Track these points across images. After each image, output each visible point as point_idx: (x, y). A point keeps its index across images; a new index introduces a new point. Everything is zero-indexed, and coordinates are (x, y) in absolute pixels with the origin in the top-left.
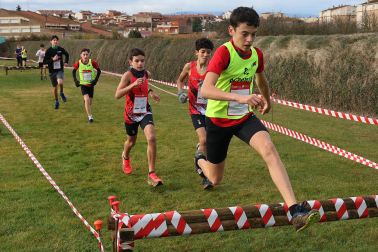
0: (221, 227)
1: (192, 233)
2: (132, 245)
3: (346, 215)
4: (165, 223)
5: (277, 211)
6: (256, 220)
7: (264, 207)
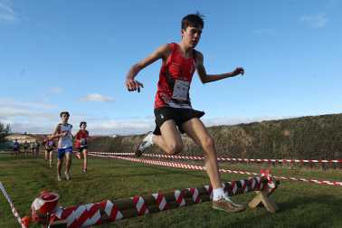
0: (147, 211)
1: (123, 218)
4: (98, 212)
5: (186, 195)
6: (172, 203)
7: (177, 193)
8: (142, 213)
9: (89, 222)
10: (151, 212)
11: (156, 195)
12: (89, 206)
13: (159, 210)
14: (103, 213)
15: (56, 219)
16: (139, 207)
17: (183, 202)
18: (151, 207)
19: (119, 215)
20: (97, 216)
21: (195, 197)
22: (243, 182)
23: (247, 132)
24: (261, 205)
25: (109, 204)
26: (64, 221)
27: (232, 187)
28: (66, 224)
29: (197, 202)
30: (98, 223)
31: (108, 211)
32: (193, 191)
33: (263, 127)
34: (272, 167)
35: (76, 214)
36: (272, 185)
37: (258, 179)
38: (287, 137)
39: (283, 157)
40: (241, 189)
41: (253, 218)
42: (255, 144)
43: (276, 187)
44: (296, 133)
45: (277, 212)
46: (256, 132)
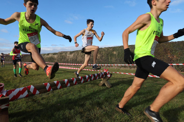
0: (51, 89)
1: (40, 93)
2: (8, 105)
3: (89, 80)
4: (27, 91)
5: (70, 81)
6: (64, 85)
7: (66, 80)
8: (49, 90)
9: (21, 96)
10: (53, 90)
11: (56, 82)
12: (21, 89)
13: (57, 89)
14: (29, 91)
15: (3, 96)
16: (47, 88)
17: (69, 85)
18: (53, 87)
19: (38, 92)
20: (26, 93)
21: (74, 82)
22: (96, 75)
24: (104, 85)
25: (32, 87)
26: (8, 97)
27: (91, 77)
28: (9, 98)
29: (75, 84)
30: (26, 97)
31: (32, 91)
32: (73, 79)
33: (104, 50)
34: (108, 68)
35: (14, 93)
36: (109, 76)
37: (103, 73)
38: (115, 55)
39: (113, 64)
40: (95, 78)
41: (100, 91)
42: (101, 57)
43: (111, 76)
44: (119, 53)
45: (111, 87)
46: (102, 52)
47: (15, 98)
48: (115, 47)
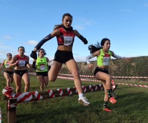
0: (54, 96)
1: (43, 99)
2: (16, 105)
3: (92, 90)
4: (31, 95)
5: (73, 90)
6: (66, 93)
7: (68, 89)
8: (51, 97)
9: (27, 99)
10: (56, 96)
11: (58, 90)
12: (27, 93)
13: (59, 96)
14: (33, 96)
15: (12, 97)
16: (50, 94)
17: (71, 93)
18: (56, 94)
19: (41, 97)
20: (31, 97)
22: (100, 85)
23: (114, 63)
25: (37, 93)
26: (16, 98)
27: (95, 87)
31: (36, 95)
33: (122, 61)
35: (21, 96)
36: (114, 87)
38: (134, 66)
40: (99, 88)
42: (118, 69)
43: (116, 87)
44: (137, 64)
46: (119, 64)
47: (22, 100)
48: (133, 58)
